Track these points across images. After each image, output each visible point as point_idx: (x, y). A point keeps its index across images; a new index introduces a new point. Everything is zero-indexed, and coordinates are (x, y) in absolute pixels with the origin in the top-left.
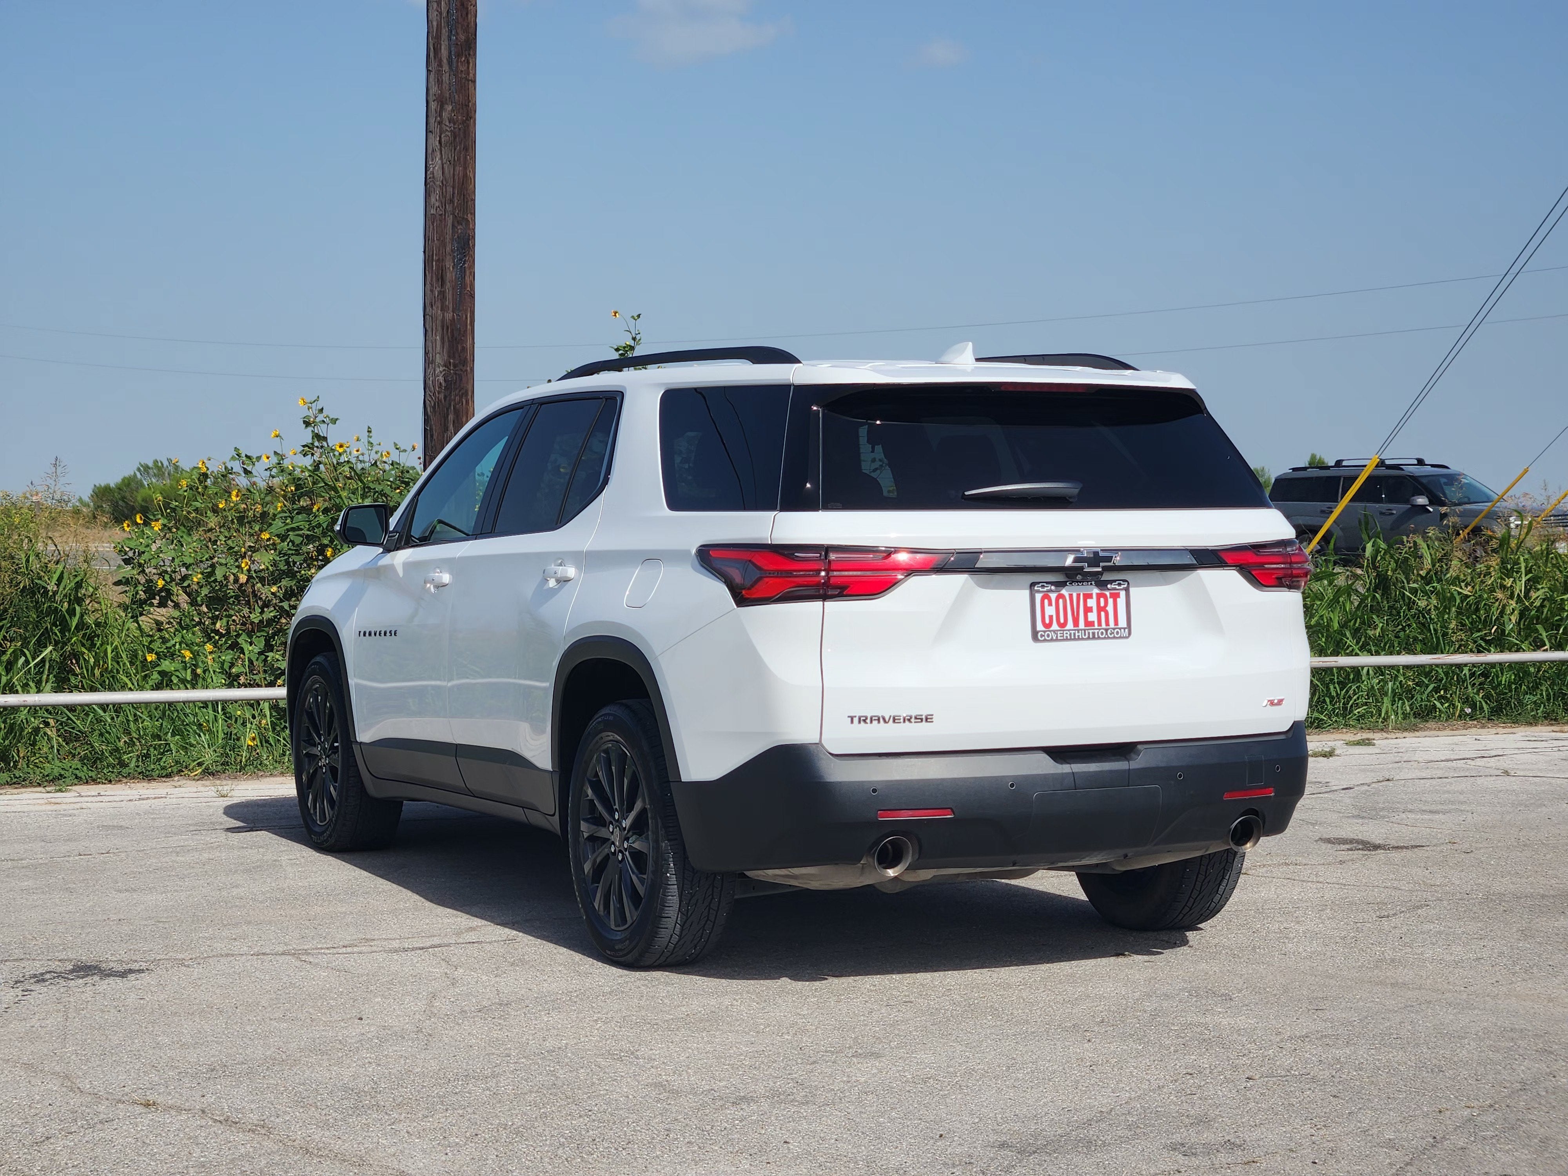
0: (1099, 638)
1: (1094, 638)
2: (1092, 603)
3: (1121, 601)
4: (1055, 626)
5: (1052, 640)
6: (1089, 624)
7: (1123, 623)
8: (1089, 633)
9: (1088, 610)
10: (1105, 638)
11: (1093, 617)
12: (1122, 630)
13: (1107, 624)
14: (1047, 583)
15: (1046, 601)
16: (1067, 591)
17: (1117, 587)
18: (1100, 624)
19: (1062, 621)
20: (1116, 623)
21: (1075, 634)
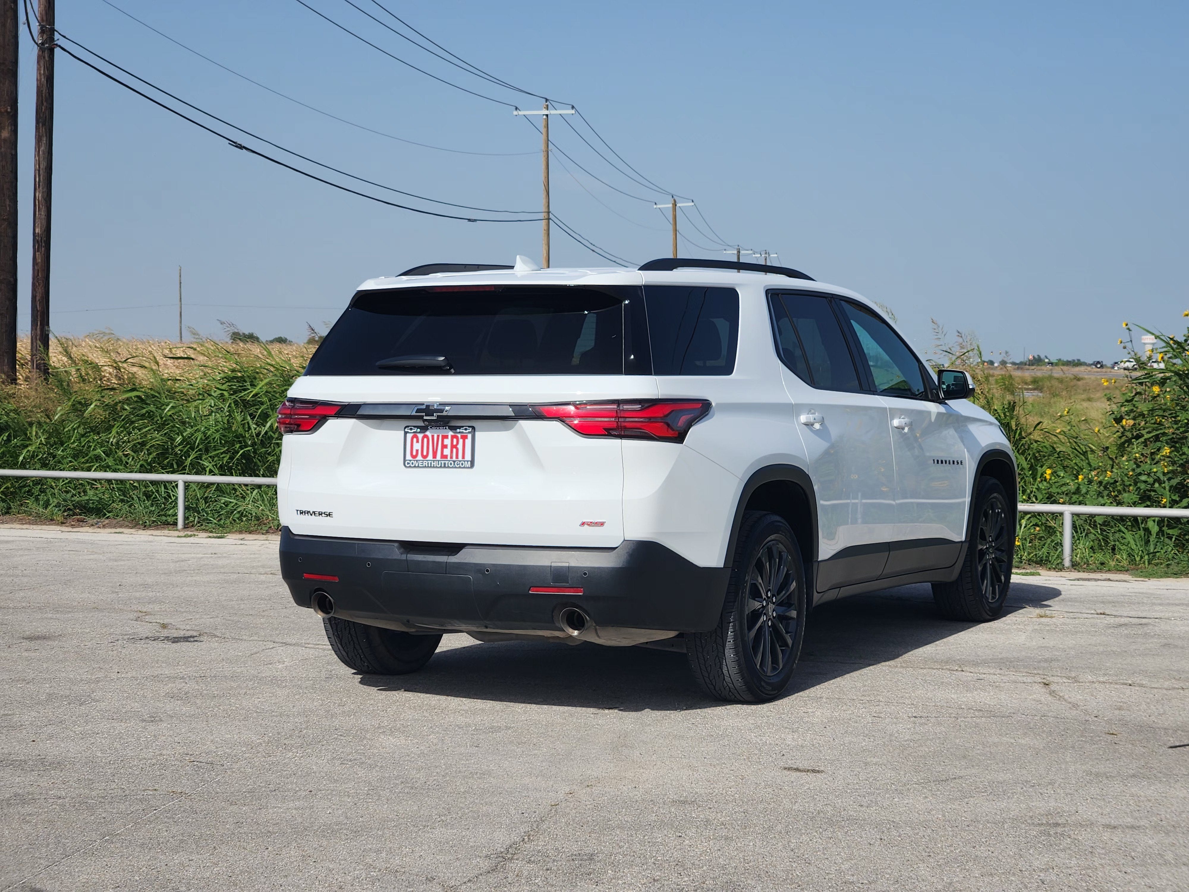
0: (448, 467)
1: (445, 467)
2: (447, 442)
3: (468, 442)
4: (419, 457)
5: (415, 467)
6: (444, 456)
7: (468, 457)
8: (441, 463)
9: (444, 447)
10: (453, 467)
11: (447, 452)
12: (466, 462)
13: (457, 457)
14: (414, 427)
15: (415, 440)
16: (430, 432)
17: (464, 431)
18: (451, 457)
19: (425, 453)
20: (463, 457)
21: (431, 463)
